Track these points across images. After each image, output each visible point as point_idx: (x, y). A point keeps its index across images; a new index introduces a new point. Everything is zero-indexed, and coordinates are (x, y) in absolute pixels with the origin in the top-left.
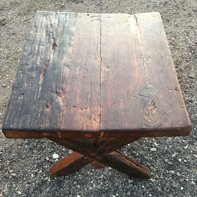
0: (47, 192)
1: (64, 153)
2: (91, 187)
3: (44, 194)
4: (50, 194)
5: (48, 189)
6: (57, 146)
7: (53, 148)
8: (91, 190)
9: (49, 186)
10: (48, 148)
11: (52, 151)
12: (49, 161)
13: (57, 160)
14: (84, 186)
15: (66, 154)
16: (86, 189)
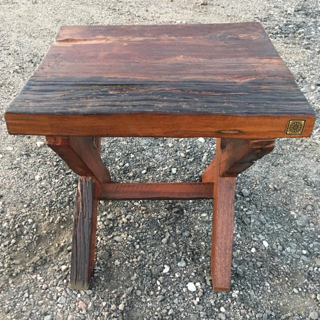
0: (256, 294)
1: (183, 275)
2: (237, 236)
3: (261, 298)
4: (258, 288)
5: (252, 293)
6: (170, 287)
7: (174, 293)
8: (241, 236)
9: (247, 292)
10: (174, 303)
11: (180, 295)
12: (201, 298)
13: (198, 284)
14: (237, 243)
15: (185, 272)
16: (241, 242)
